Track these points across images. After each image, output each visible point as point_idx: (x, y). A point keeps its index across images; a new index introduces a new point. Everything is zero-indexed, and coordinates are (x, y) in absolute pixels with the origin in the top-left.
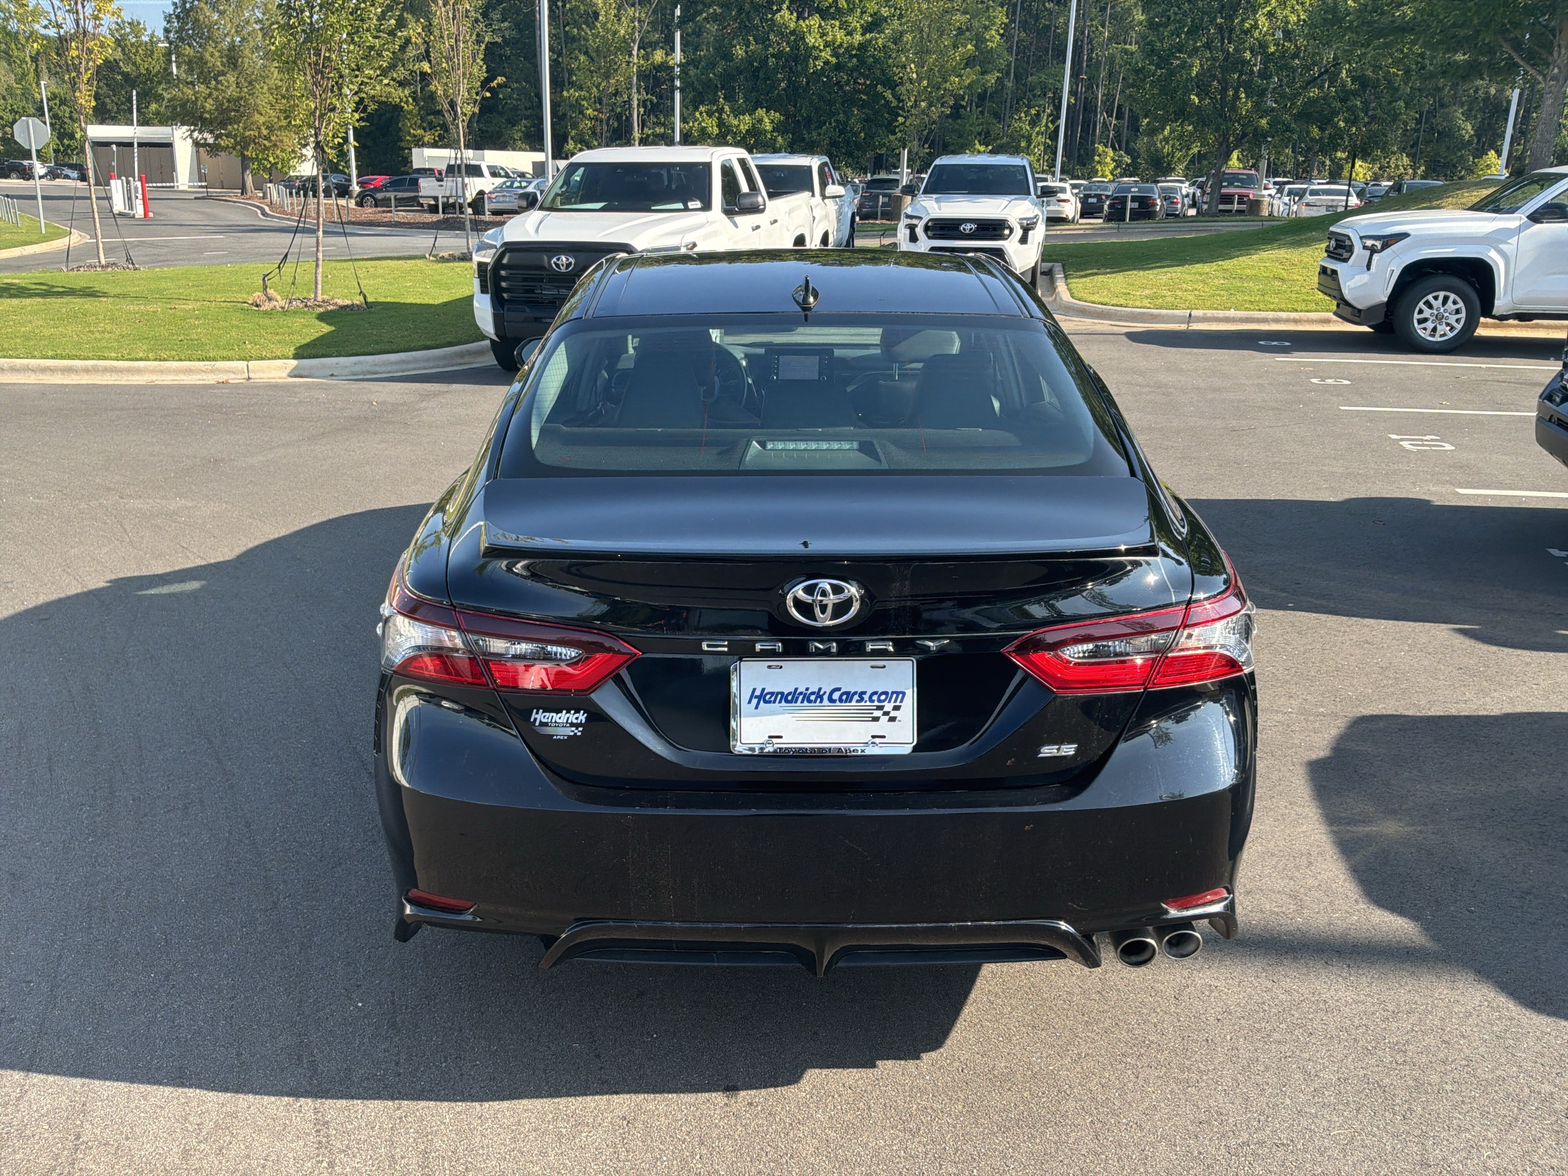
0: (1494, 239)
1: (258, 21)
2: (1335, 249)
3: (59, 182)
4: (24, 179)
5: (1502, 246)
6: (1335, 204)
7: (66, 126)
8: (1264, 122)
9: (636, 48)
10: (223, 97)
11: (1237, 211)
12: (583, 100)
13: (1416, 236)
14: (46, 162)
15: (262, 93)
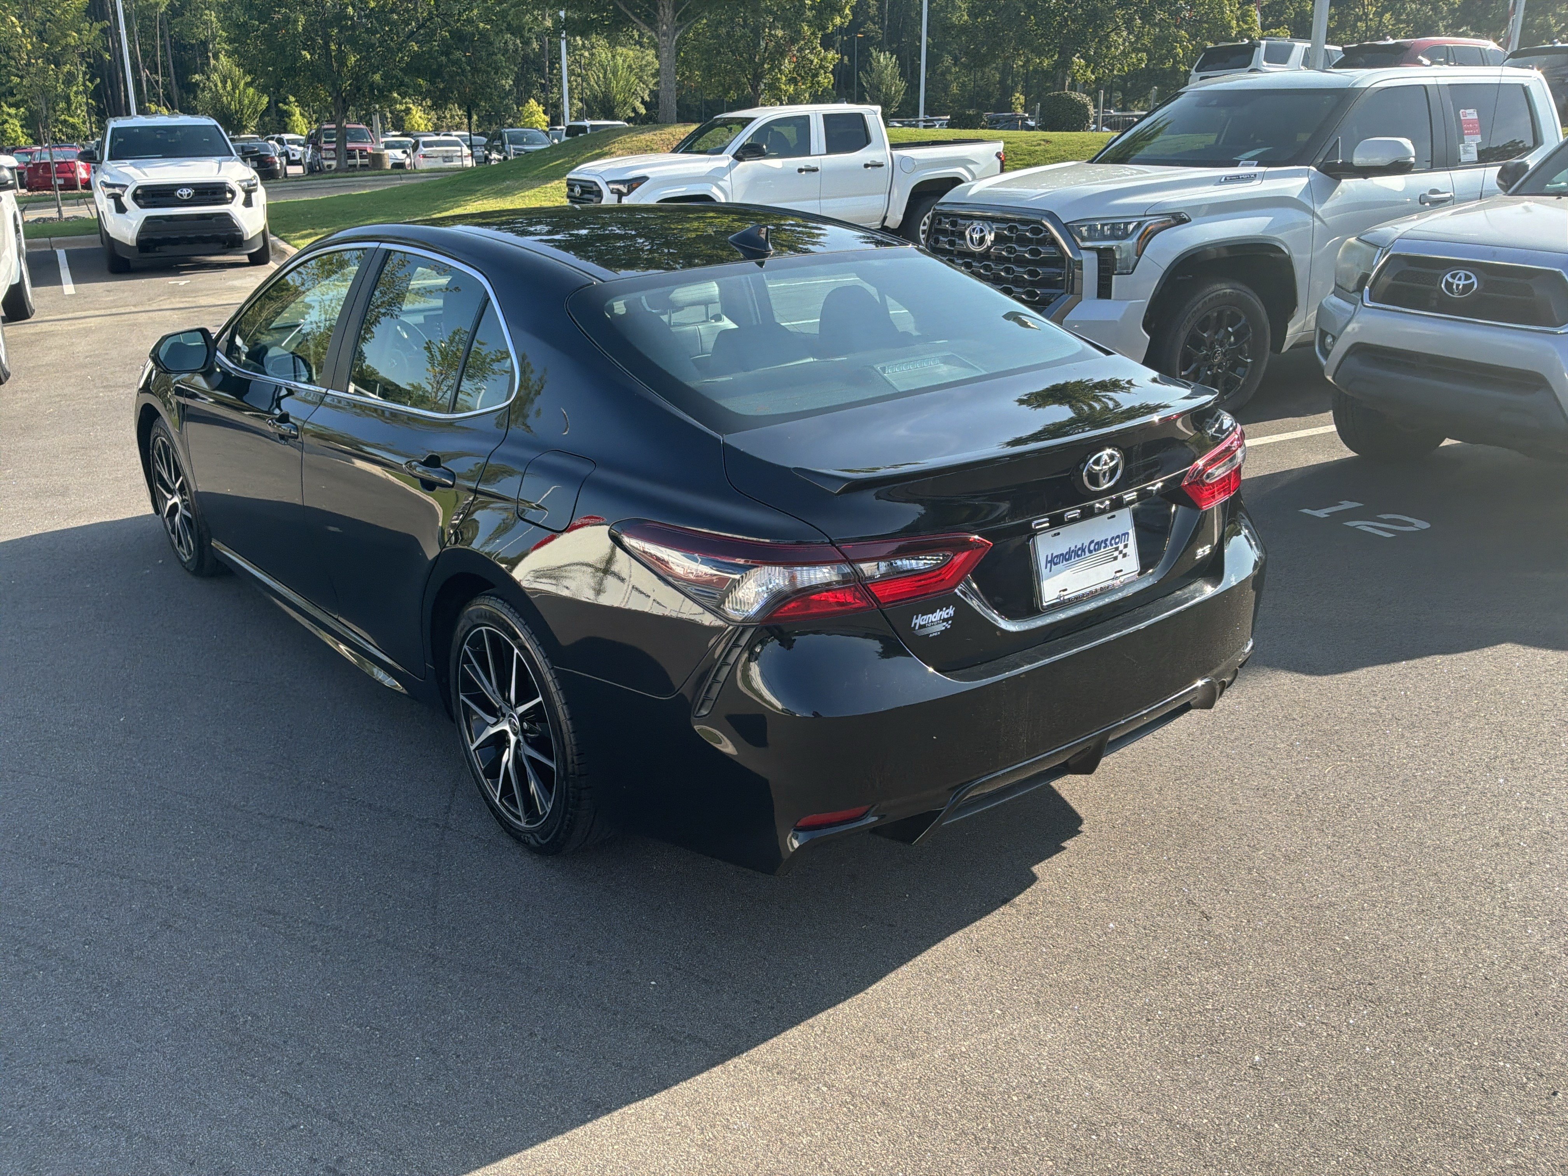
0: (713, 177)
2: (581, 195)
5: (720, 183)
6: (450, 154)
8: (377, 77)
11: (361, 165)
13: (655, 179)
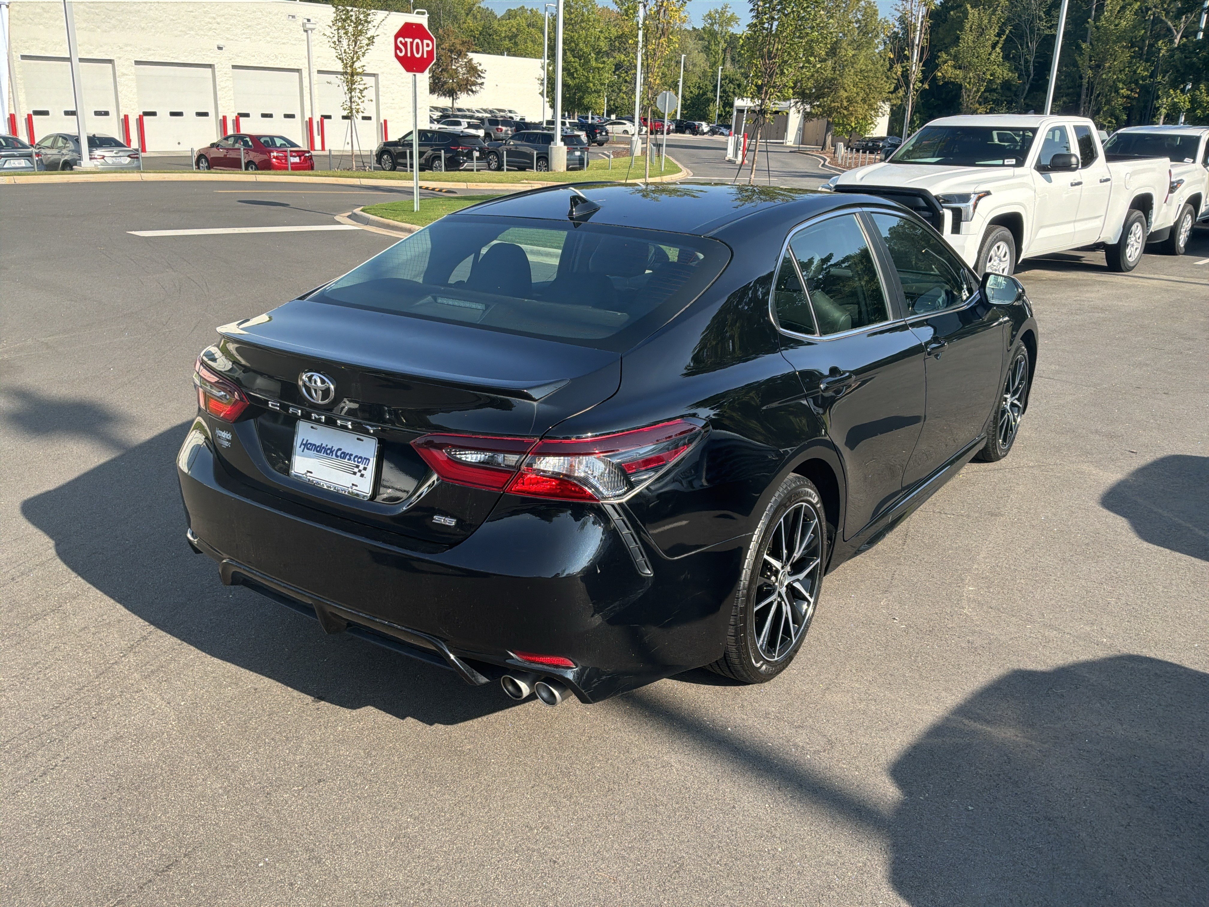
1: (858, 21)
3: (717, 137)
4: (693, 134)
7: (729, 98)
9: (1179, 37)
10: (821, 78)
12: (1119, 82)
14: (711, 123)
15: (849, 75)
